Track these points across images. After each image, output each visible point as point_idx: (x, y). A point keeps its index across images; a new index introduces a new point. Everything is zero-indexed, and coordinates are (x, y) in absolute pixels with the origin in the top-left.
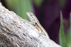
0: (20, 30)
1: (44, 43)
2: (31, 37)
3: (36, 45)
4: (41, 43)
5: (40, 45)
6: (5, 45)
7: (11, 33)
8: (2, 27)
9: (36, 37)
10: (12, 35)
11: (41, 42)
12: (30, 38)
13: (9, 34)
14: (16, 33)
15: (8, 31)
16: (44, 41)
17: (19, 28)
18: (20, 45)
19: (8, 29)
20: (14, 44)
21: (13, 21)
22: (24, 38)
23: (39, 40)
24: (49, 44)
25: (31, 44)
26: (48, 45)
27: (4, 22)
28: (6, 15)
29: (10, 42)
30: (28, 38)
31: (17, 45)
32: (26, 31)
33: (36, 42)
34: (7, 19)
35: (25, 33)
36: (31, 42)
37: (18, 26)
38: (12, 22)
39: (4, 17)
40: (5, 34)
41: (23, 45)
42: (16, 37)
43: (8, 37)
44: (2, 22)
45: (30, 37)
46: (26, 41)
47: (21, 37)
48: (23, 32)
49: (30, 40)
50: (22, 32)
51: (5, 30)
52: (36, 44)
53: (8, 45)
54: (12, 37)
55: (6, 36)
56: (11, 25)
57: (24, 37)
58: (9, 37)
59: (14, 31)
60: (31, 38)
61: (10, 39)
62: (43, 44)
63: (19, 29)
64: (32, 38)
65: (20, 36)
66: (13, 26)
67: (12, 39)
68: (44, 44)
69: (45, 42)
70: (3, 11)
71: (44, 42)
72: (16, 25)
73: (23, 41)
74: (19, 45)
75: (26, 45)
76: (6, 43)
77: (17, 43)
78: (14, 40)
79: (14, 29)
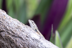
0: (23, 33)
2: (33, 39)
3: (38, 45)
4: (42, 44)
5: (41, 45)
6: (9, 45)
7: (15, 35)
8: (8, 30)
9: (37, 39)
10: (16, 37)
11: (42, 43)
12: (32, 40)
13: (13, 36)
14: (20, 35)
15: (12, 34)
16: (44, 42)
17: (23, 31)
18: (23, 45)
19: (13, 32)
20: (18, 44)
21: (18, 26)
22: (27, 40)
23: (40, 41)
24: (48, 44)
25: (33, 44)
27: (9, 26)
28: (11, 21)
29: (14, 43)
30: (30, 40)
31: (20, 45)
32: (29, 34)
33: (38, 42)
34: (12, 24)
35: (27, 35)
36: (33, 42)
37: (21, 30)
38: (16, 27)
39: (9, 22)
40: (10, 36)
41: (26, 45)
42: (19, 39)
43: (12, 39)
44: (8, 27)
45: (32, 39)
46: (28, 42)
47: (24, 39)
48: (26, 35)
49: (33, 41)
50: (25, 34)
51: (10, 32)
52: (38, 44)
53: (12, 45)
54: (16, 39)
55: (10, 38)
56: (16, 28)
57: (27, 39)
58: (14, 39)
59: (18, 34)
60: (33, 40)
61: (14, 40)
62: (43, 45)
63: (23, 32)
64: (34, 39)
65: (23, 38)
66: (17, 29)
67: (16, 40)
68: (45, 44)
69: (46, 43)
70: (8, 18)
71: (44, 43)
72: (20, 29)
73: (26, 42)
74: (22, 45)
75: (29, 45)
76: (10, 43)
77: (20, 43)
78: (18, 41)
79: (18, 32)
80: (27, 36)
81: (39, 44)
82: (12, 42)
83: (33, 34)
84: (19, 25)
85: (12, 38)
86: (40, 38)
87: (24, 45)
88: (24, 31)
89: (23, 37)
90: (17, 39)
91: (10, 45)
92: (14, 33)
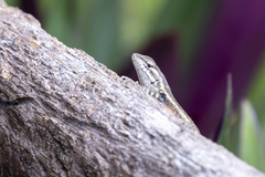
0: (112, 109)
1: (197, 154)
2: (151, 132)
3: (170, 159)
4: (187, 153)
5: (185, 160)
6: (51, 157)
7: (78, 118)
8: (47, 96)
9: (170, 133)
10: (81, 123)
11: (188, 149)
12: (148, 137)
13: (68, 120)
14: (99, 117)
15: (66, 111)
16: (196, 147)
17: (109, 100)
18: (109, 157)
19: (67, 105)
20: (88, 154)
21: (88, 79)
22: (127, 136)
23: (179, 144)
24: (215, 157)
25: (150, 154)
26: (211, 159)
27: (53, 81)
28: (61, 57)
29: (72, 148)
30: (140, 136)
31: (98, 156)
32: (134, 112)
33: (170, 148)
34: (64, 70)
35: (128, 119)
36: (151, 147)
37: (104, 94)
38: (83, 81)
39: (54, 64)
40: (55, 121)
41: (120, 157)
42: (95, 132)
43: (66, 132)
44: (47, 81)
45: (148, 133)
46: (131, 144)
47: (114, 132)
48: (123, 116)
49: (149, 143)
50: (118, 115)
51: (57, 105)
52: (171, 156)
53: (63, 157)
54: (81, 132)
55: (57, 128)
56: (79, 90)
57: (127, 133)
58: (71, 131)
59: (91, 111)
60: (152, 137)
61: (74, 138)
62: (193, 158)
63: (108, 104)
64: (155, 135)
65: (110, 129)
66: (85, 94)
67: (81, 139)
68: (199, 157)
69: (203, 152)
70: (49, 45)
71: (196, 151)
72: (96, 90)
73: (121, 146)
74: (104, 157)
75: (133, 157)
76: (55, 151)
77: (98, 151)
78: (88, 139)
79: (89, 105)
80: (126, 123)
81: (178, 156)
82: (62, 145)
83: (150, 114)
84: (92, 77)
85: (65, 129)
86: (178, 128)
87: (112, 160)
88: (113, 98)
89: (108, 125)
90: (87, 133)
91: (57, 156)
92: (73, 109)
